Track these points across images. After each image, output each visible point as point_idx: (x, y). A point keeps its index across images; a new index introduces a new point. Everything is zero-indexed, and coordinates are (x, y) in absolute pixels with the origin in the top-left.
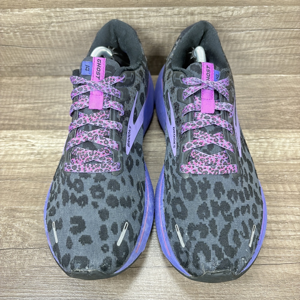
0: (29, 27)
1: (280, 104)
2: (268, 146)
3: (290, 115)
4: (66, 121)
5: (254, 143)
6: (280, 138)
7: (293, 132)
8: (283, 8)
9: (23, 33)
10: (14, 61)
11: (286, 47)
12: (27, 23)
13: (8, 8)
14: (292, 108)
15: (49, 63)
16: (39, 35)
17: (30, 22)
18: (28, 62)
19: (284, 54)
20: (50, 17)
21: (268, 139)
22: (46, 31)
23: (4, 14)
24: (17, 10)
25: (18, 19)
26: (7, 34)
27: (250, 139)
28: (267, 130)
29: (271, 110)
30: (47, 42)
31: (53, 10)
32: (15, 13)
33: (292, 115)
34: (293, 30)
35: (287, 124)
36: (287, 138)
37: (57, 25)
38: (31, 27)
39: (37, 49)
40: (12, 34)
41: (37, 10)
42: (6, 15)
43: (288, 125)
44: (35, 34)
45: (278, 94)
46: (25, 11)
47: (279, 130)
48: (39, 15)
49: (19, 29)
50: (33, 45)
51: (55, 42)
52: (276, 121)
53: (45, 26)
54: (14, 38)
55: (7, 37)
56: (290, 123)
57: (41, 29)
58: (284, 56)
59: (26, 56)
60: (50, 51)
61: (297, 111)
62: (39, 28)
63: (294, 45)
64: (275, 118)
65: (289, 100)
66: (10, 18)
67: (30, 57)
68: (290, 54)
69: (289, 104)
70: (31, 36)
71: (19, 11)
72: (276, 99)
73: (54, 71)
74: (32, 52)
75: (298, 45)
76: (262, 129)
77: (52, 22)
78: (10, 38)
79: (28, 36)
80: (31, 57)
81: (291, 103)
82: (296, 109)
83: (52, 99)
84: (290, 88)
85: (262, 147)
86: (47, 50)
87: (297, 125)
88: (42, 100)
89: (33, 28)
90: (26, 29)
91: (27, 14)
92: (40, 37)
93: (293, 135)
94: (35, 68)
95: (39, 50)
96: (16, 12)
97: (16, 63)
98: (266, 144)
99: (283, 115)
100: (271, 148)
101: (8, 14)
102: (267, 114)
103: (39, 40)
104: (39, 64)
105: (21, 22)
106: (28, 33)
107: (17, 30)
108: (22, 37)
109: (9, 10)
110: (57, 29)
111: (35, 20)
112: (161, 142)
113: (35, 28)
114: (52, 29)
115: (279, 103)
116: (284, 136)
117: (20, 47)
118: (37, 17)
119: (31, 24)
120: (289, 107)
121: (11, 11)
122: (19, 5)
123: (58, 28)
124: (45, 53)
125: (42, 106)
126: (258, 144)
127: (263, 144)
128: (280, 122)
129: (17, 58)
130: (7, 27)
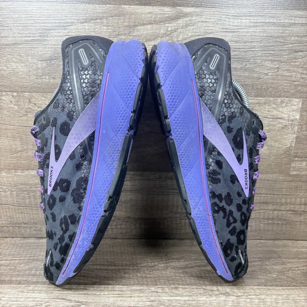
0: (26, 187)
1: (265, 264)
2: (259, 302)
3: (277, 274)
4: (41, 277)
5: (244, 300)
6: (271, 295)
7: (283, 290)
9: (20, 192)
10: (2, 221)
11: (258, 212)
12: (26, 183)
13: (13, 169)
14: (277, 268)
15: (36, 223)
16: (33, 195)
17: (28, 182)
18: (16, 222)
19: (258, 218)
21: (258, 295)
23: (7, 174)
24: (20, 171)
25: (19, 179)
26: (5, 193)
27: (239, 295)
28: (256, 287)
29: (256, 269)
30: (39, 202)
32: (17, 174)
33: (279, 274)
34: (260, 195)
35: (275, 281)
36: (279, 295)
38: (28, 187)
39: (28, 207)
40: (9, 192)
42: (9, 175)
43: (277, 283)
44: (30, 193)
45: (261, 256)
46: (26, 172)
47: (268, 288)
49: (17, 188)
50: (25, 205)
52: (263, 279)
54: (9, 197)
55: (3, 196)
56: (279, 280)
57: (37, 188)
58: (258, 220)
59: (16, 215)
60: (40, 211)
61: (282, 270)
62: (35, 188)
63: (265, 210)
64: (262, 276)
65: (273, 261)
66: (12, 178)
67: (19, 217)
68: (263, 219)
69: (273, 264)
70: (26, 195)
71: (21, 172)
72: (259, 260)
73: (39, 232)
74: (22, 212)
75: (268, 210)
76: (251, 286)
78: (6, 196)
79: (23, 196)
80: (21, 216)
81: (275, 263)
82: (282, 269)
83: (31, 257)
84: (271, 251)
85: (253, 303)
86: (37, 209)
87: (286, 282)
88: (21, 257)
89: (29, 188)
90: (23, 188)
91: (28, 175)
92: (34, 196)
93: (284, 292)
94: (21, 228)
95: (29, 209)
97: (4, 222)
98: (258, 300)
99: (270, 273)
100: (263, 305)
101: (12, 174)
102: (252, 272)
103: (32, 199)
104: (25, 224)
105: (21, 182)
106: (24, 193)
107: (15, 189)
108: (17, 196)
109: (13, 171)
111: (33, 180)
112: (142, 297)
113: (31, 187)
115: (262, 263)
116: (274, 293)
117: (13, 205)
118: (36, 178)
119: (28, 184)
120: (274, 267)
121: (15, 172)
122: (23, 167)
124: (34, 213)
125: (19, 263)
126: (249, 300)
127: (254, 300)
128: (268, 280)
129: (6, 217)
130: (7, 186)
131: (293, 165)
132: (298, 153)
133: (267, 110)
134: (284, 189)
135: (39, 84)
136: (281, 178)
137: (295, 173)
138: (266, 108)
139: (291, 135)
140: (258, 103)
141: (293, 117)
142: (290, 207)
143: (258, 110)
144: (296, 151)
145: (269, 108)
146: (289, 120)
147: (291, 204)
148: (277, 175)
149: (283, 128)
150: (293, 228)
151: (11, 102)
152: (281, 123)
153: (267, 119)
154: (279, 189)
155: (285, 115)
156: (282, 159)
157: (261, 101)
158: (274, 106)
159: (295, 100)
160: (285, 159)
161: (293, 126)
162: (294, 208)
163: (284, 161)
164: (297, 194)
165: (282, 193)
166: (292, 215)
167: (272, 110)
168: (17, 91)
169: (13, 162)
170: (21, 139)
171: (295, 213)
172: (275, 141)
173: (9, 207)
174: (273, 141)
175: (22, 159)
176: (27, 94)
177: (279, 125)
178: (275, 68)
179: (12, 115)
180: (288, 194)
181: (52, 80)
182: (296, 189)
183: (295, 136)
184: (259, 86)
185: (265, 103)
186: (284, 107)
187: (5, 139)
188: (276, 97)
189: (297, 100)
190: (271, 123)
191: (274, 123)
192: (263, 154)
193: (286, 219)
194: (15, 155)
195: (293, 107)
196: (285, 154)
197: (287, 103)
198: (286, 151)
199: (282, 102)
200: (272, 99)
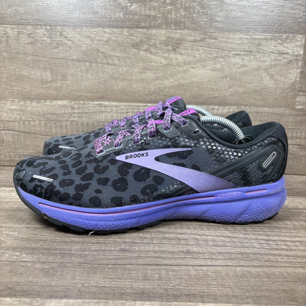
8: (256, 109)
9: (47, 122)
10: (30, 150)
12: (53, 113)
13: (43, 99)
16: (59, 124)
17: (56, 112)
20: (73, 108)
22: (67, 120)
23: (37, 104)
24: (49, 101)
25: (47, 109)
26: (34, 123)
30: (65, 132)
31: (77, 102)
37: (76, 115)
38: (55, 117)
40: (37, 122)
41: (65, 102)
42: (39, 105)
44: (57, 123)
46: (55, 102)
48: (65, 106)
49: (45, 118)
50: (52, 134)
51: (72, 131)
53: (67, 116)
54: (38, 126)
55: (32, 125)
57: (63, 118)
66: (41, 108)
70: (53, 125)
71: (50, 102)
77: (74, 113)
78: (35, 126)
79: (50, 125)
89: (57, 117)
90: (51, 118)
91: (56, 105)
92: (60, 126)
96: (48, 103)
97: (32, 151)
101: (41, 104)
103: (59, 129)
105: (49, 111)
106: (52, 122)
107: (43, 118)
108: (45, 125)
109: (43, 101)
110: (76, 119)
111: (60, 110)
114: (72, 119)
117: (41, 135)
118: (63, 108)
119: (56, 114)
122: (52, 97)
123: (78, 118)
129: (34, 147)
130: (36, 115)
131: (298, 99)
132: (302, 88)
133: (273, 45)
134: (290, 123)
135: (70, 19)
136: (287, 112)
137: (300, 107)
138: (272, 44)
139: (295, 70)
140: (265, 39)
141: (297, 53)
142: (296, 141)
143: (265, 45)
144: (301, 86)
145: (275, 44)
146: (293, 55)
147: (297, 138)
148: (283, 109)
149: (288, 63)
150: (299, 162)
151: (44, 35)
152: (286, 58)
153: (274, 54)
154: (285, 123)
155: (290, 51)
156: (287, 93)
157: (268, 37)
158: (280, 42)
159: (298, 36)
160: (290, 93)
161: (297, 61)
162: (299, 142)
163: (290, 95)
164: (302, 128)
165: (288, 127)
166: (298, 150)
167: (278, 45)
168: (50, 24)
169: (43, 92)
170: (52, 70)
171: (301, 147)
172: (281, 76)
173: (37, 136)
174: (279, 76)
175: (51, 90)
176: (59, 28)
177: (284, 61)
178: (281, 6)
179: (45, 48)
180: (294, 128)
181: (81, 16)
182: (301, 124)
183: (299, 71)
184: (266, 22)
185: (271, 39)
186: (289, 43)
187: (37, 70)
188: (281, 33)
189: (301, 36)
190: (277, 58)
191: (280, 58)
192: (270, 88)
193: (292, 153)
194: (45, 86)
195: (297, 42)
196: (290, 88)
197: (291, 39)
198: (292, 86)
199: (287, 38)
200: (277, 35)
